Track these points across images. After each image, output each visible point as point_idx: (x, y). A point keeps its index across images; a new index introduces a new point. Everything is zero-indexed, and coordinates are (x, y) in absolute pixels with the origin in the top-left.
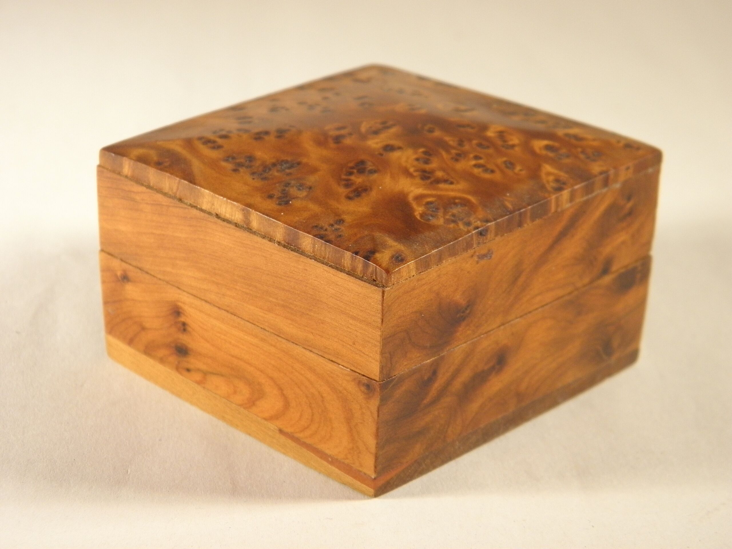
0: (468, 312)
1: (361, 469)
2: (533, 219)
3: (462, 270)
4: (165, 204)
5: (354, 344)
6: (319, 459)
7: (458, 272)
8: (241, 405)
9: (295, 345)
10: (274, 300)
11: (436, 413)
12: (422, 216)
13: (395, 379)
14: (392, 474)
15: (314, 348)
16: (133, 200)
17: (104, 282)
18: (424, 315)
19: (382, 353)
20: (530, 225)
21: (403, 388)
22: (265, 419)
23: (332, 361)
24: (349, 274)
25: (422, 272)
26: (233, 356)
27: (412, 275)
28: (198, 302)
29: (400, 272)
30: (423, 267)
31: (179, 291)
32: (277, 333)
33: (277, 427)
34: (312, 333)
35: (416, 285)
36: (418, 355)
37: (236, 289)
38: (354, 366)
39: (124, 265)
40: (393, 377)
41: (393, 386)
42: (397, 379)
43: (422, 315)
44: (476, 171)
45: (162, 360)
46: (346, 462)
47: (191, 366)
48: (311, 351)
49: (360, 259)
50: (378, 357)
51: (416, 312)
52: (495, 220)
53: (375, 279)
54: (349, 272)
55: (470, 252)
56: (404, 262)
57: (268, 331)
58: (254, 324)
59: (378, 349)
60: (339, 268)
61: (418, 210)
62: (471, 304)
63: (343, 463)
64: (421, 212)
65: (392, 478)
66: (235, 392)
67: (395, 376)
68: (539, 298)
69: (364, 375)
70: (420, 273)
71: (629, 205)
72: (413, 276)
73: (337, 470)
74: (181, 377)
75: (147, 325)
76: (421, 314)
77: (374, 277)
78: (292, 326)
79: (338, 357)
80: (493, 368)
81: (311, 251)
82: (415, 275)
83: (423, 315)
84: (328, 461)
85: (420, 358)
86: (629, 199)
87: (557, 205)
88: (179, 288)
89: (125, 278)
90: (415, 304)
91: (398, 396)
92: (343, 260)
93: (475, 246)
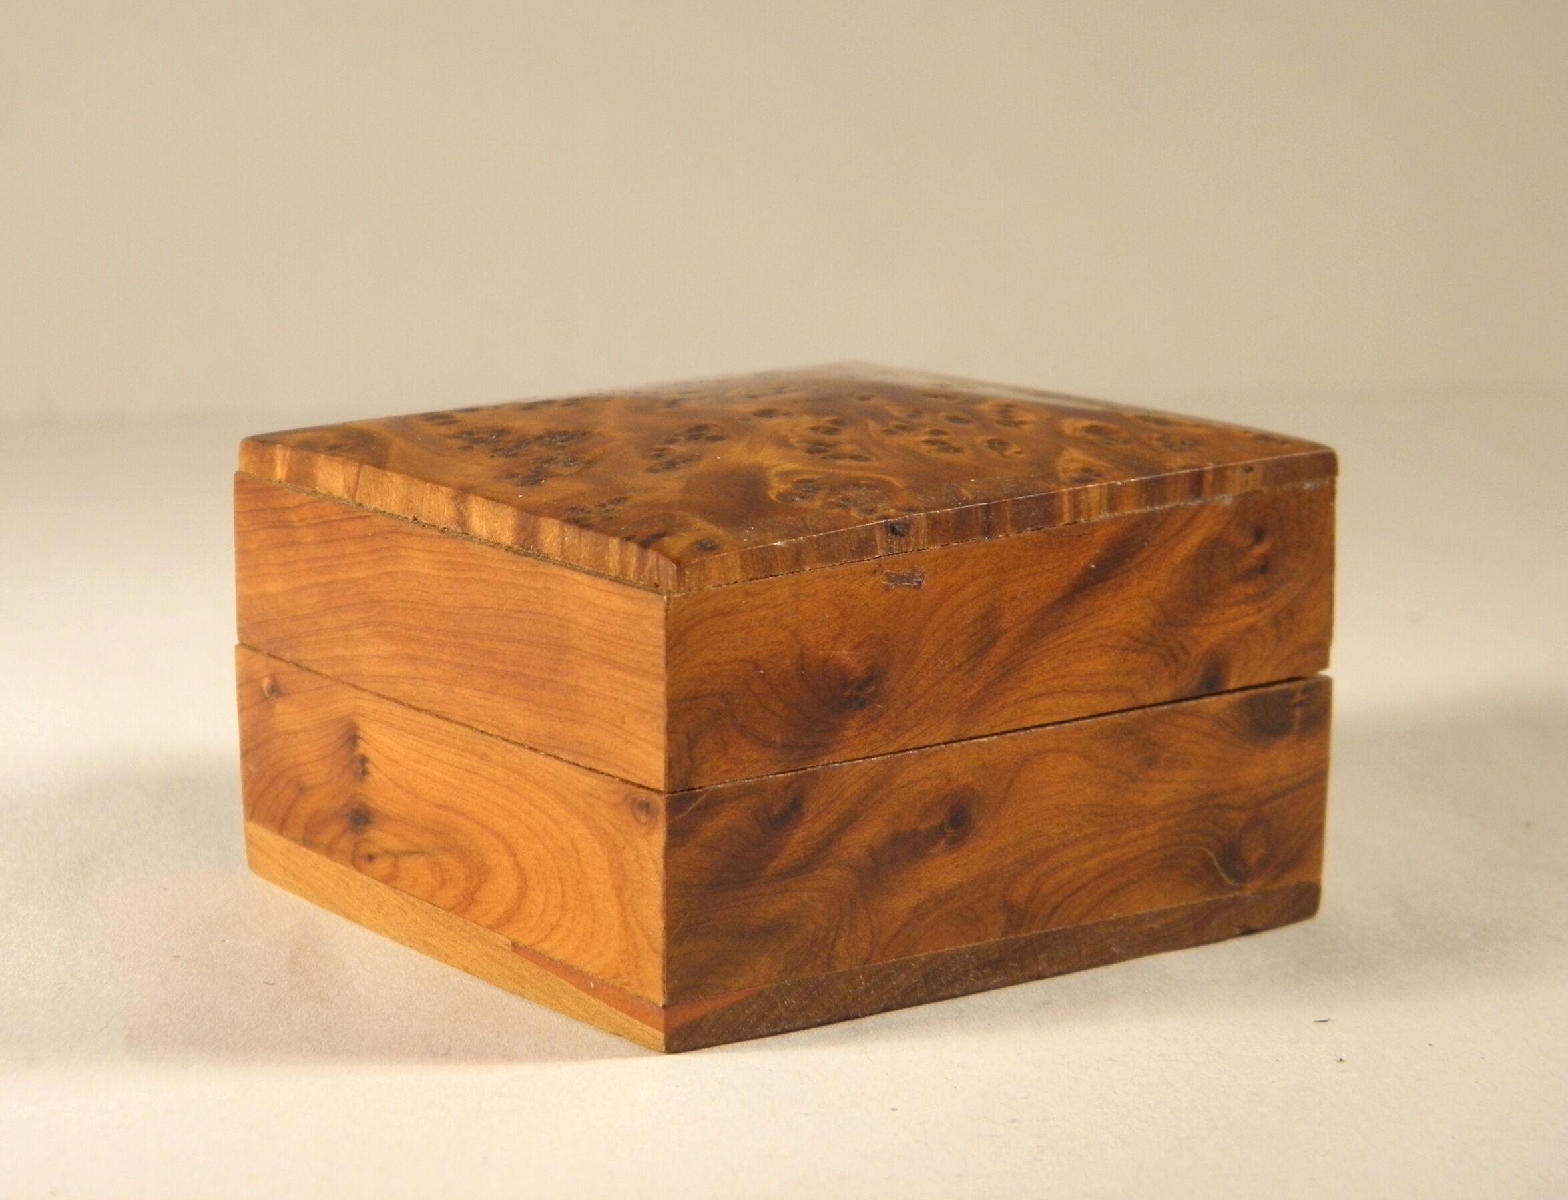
0: (871, 690)
1: (640, 993)
2: (1020, 527)
3: (851, 596)
4: (333, 518)
5: (624, 723)
6: (572, 988)
7: (841, 599)
8: (450, 910)
9: (533, 753)
10: (500, 667)
11: (805, 896)
12: (780, 495)
13: (700, 794)
14: (705, 1007)
15: (563, 750)
16: (288, 525)
17: (242, 710)
18: (764, 671)
19: (670, 732)
20: (1012, 535)
21: (722, 821)
22: (490, 927)
23: (591, 769)
24: (615, 580)
25: (757, 579)
26: (438, 806)
27: (733, 579)
28: (385, 707)
29: (704, 569)
30: (757, 568)
31: (355, 693)
32: (506, 736)
33: (509, 939)
34: (560, 719)
35: (742, 601)
36: (755, 756)
37: (442, 661)
38: (624, 770)
39: (274, 663)
40: (696, 789)
41: (699, 808)
42: (704, 796)
43: (759, 670)
44: (925, 448)
45: (330, 851)
46: (618, 983)
47: (374, 849)
48: (557, 758)
49: (633, 548)
50: (661, 739)
51: (744, 661)
52: (927, 509)
53: (657, 582)
54: (616, 577)
55: (869, 562)
56: (715, 551)
57: (492, 735)
58: (471, 728)
59: (661, 723)
60: (598, 572)
61: (777, 487)
62: (874, 676)
63: (613, 987)
64: (781, 491)
65: (704, 1018)
66: (443, 883)
67: (700, 788)
68: (1046, 703)
69: (641, 786)
70: (752, 579)
71: (1260, 550)
72: (736, 583)
73: (604, 1008)
74: (359, 875)
75: (307, 781)
76: (758, 668)
77: (656, 578)
78: (527, 713)
79: (599, 759)
80: (940, 830)
81: (559, 553)
82: (740, 581)
83: (762, 672)
84: (588, 991)
85: (760, 764)
86: (1259, 536)
87: (1077, 511)
88: (355, 687)
89: (275, 690)
90: (742, 642)
91: (709, 834)
92: (606, 557)
93: (880, 552)
